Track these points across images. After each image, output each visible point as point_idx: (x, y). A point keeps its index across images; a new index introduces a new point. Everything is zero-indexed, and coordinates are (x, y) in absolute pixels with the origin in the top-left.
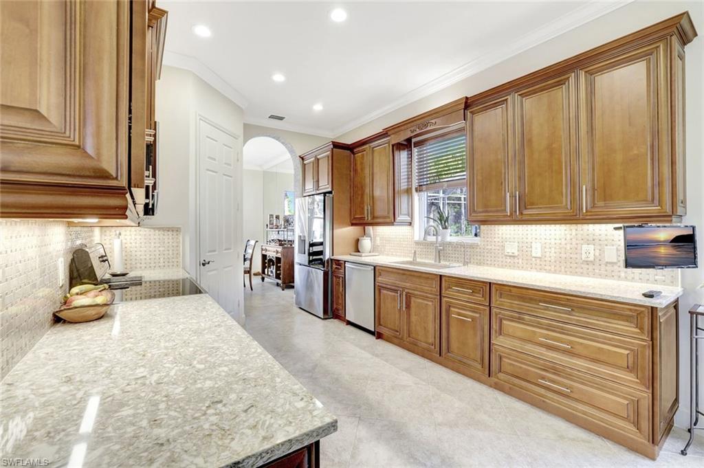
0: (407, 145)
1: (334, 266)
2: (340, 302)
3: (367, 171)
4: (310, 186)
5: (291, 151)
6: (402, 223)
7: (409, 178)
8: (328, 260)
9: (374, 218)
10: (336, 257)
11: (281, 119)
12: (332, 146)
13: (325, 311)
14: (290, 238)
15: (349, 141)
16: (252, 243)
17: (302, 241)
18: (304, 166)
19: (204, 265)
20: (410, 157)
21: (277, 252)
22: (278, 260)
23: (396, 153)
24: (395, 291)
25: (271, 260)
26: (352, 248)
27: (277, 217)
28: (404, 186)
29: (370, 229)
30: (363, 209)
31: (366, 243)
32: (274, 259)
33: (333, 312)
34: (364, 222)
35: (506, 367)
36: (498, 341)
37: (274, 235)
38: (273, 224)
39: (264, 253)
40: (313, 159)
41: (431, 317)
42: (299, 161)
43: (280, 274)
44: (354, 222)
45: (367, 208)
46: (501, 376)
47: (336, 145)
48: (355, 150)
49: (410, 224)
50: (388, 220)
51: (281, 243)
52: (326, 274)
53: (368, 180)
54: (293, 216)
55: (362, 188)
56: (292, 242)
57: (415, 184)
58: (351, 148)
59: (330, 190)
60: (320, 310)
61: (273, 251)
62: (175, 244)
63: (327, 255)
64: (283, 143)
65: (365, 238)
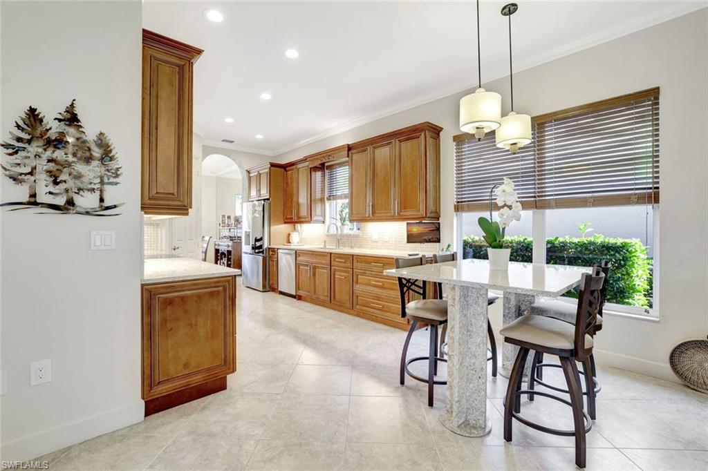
0: (322, 167)
1: (271, 253)
2: (275, 278)
3: (295, 185)
4: (254, 193)
5: (240, 166)
6: (317, 222)
7: (323, 190)
8: (266, 249)
9: (299, 218)
10: (271, 246)
11: (232, 142)
12: (269, 166)
13: (264, 286)
14: (239, 235)
15: (283, 162)
16: (207, 238)
17: (248, 235)
18: (250, 178)
19: (174, 249)
20: (324, 176)
21: (229, 246)
22: (229, 252)
23: (313, 173)
24: (307, 266)
25: (223, 253)
26: (285, 241)
27: (229, 217)
28: (318, 196)
29: (298, 226)
30: (292, 211)
31: (295, 237)
32: (226, 252)
33: (270, 287)
34: (293, 220)
35: (360, 302)
36: (357, 287)
37: (226, 233)
38: (225, 223)
39: (217, 247)
40: (256, 173)
41: (326, 280)
42: (245, 174)
43: (231, 264)
44: (286, 221)
45: (294, 211)
46: (357, 307)
47: (273, 165)
48: (287, 169)
49: (324, 222)
50: (307, 219)
51: (231, 238)
52: (264, 259)
53: (295, 192)
54: (241, 217)
55: (292, 196)
56: (240, 238)
57: (326, 195)
58: (285, 167)
59: (268, 197)
60: (260, 286)
61: (225, 246)
62: (155, 234)
63: (266, 246)
64: (233, 160)
65: (295, 233)
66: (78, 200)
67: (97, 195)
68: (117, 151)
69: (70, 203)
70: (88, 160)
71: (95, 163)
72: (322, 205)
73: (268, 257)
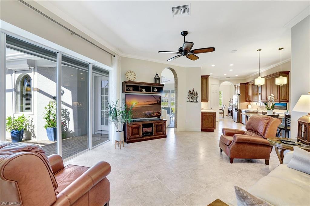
8: (239, 110)
10: (241, 109)
11: (229, 78)
12: (240, 84)
13: (238, 121)
15: (245, 82)
16: (224, 106)
17: (234, 105)
18: (235, 88)
25: (230, 111)
26: (246, 108)
29: (251, 103)
31: (250, 106)
33: (240, 121)
37: (231, 104)
38: (230, 101)
39: (228, 109)
40: (237, 86)
42: (234, 86)
44: (247, 101)
45: (248, 98)
49: (258, 102)
58: (246, 84)
59: (239, 94)
60: (236, 121)
61: (230, 109)
63: (239, 108)
65: (249, 105)
66: (194, 101)
67: (196, 100)
68: (198, 94)
69: (193, 101)
70: (195, 95)
71: (196, 96)
72: (257, 97)
73: (239, 112)
